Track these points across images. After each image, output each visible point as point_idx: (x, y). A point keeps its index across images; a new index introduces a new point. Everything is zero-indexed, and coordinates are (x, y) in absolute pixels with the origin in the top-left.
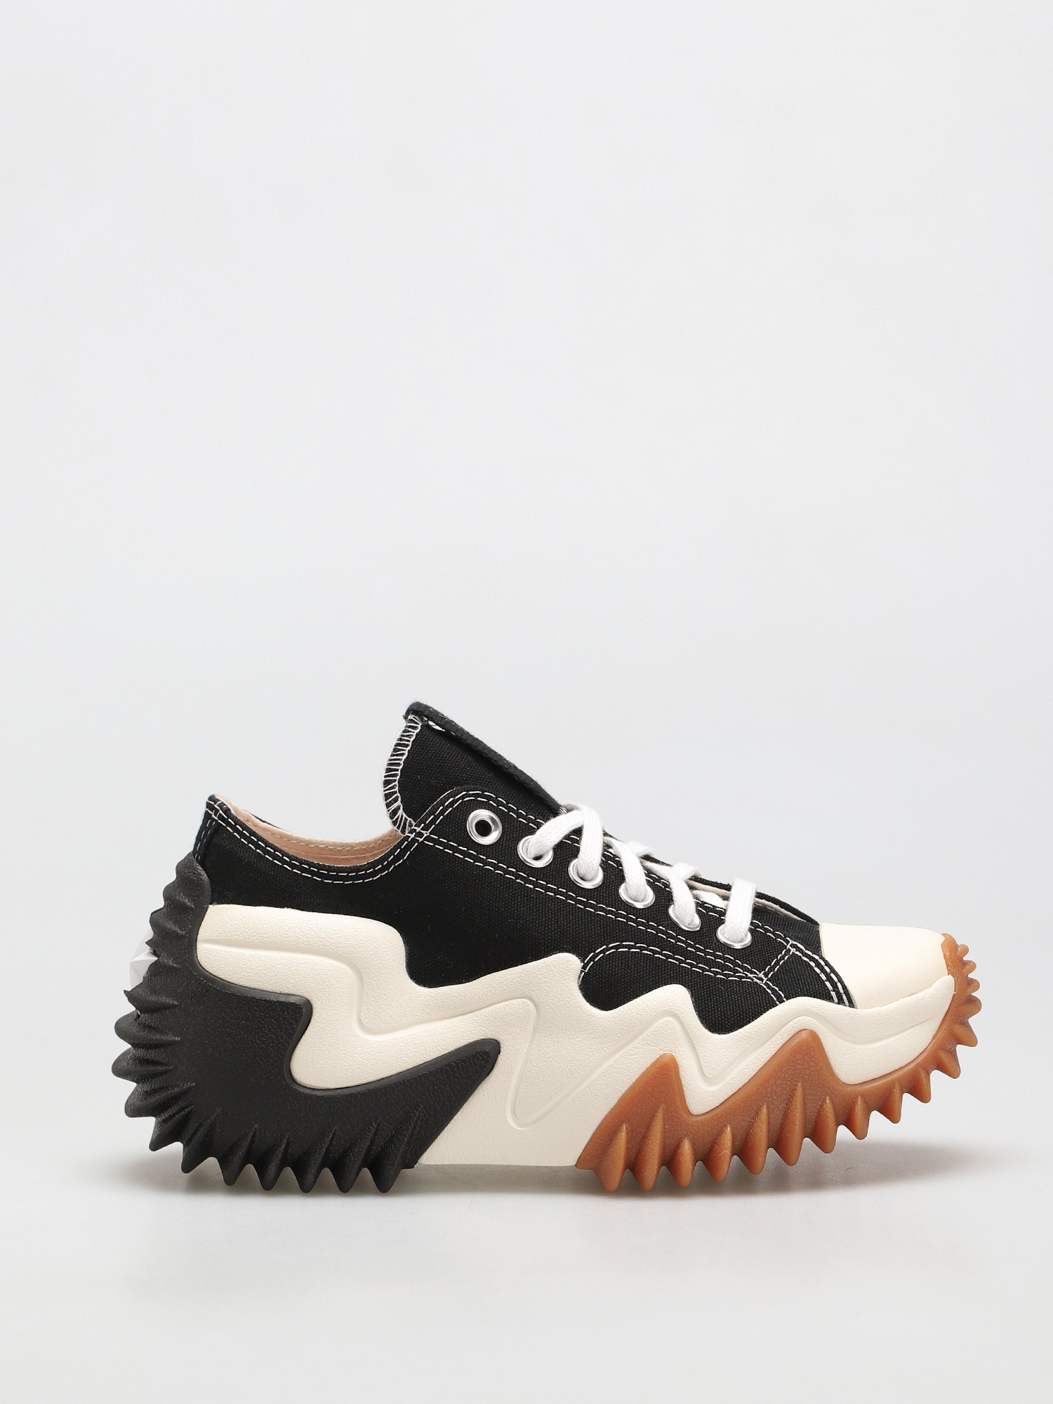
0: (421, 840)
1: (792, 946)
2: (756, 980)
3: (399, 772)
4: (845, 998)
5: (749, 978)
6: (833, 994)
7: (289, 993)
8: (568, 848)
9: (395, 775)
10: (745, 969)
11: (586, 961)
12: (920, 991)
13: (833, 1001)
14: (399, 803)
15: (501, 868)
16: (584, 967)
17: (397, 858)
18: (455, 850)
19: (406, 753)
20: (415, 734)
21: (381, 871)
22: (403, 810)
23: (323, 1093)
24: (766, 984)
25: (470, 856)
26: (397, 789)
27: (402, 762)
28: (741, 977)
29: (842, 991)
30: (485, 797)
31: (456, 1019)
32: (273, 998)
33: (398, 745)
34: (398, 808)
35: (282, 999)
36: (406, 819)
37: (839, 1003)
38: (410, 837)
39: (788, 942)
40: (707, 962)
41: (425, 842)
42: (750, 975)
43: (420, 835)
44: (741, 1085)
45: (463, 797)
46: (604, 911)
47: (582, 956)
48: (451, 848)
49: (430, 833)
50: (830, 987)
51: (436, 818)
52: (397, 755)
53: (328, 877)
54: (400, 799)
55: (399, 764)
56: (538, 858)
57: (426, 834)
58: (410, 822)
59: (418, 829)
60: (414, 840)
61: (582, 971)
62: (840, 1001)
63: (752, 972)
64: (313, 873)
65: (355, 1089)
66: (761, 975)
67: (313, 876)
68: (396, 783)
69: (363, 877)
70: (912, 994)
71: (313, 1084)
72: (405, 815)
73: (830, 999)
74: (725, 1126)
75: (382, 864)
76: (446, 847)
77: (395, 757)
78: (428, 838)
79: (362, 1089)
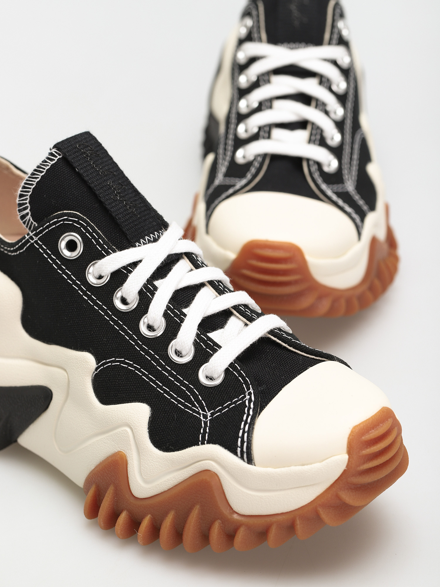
0: (32, 242)
1: (250, 394)
2: (202, 417)
3: (32, 190)
4: (245, 456)
5: (200, 414)
6: (239, 449)
8: (121, 276)
9: (28, 192)
10: (201, 405)
11: (99, 365)
13: (237, 455)
14: (28, 211)
15: (72, 279)
16: (97, 369)
17: (20, 248)
18: (49, 256)
19: (40, 177)
20: (50, 165)
21: (13, 251)
22: (31, 215)
25: (57, 263)
26: (28, 201)
27: (35, 183)
28: (194, 411)
29: (245, 450)
30: (79, 224)
33: (35, 170)
34: (27, 214)
36: (32, 222)
37: (241, 458)
38: (26, 238)
39: (248, 389)
40: (178, 392)
41: (35, 244)
42: (201, 412)
43: (32, 237)
44: (163, 491)
45: (64, 220)
46: (125, 332)
47: (98, 361)
48: (47, 254)
50: (239, 444)
51: (44, 230)
54: (29, 209)
55: (32, 185)
56: (98, 278)
57: (36, 239)
58: (34, 225)
60: (28, 241)
61: (95, 371)
63: (204, 410)
66: (209, 414)
68: (28, 197)
69: (7, 250)
70: (303, 465)
72: (31, 220)
73: (235, 453)
74: (147, 514)
75: (14, 247)
76: (44, 250)
77: (31, 179)
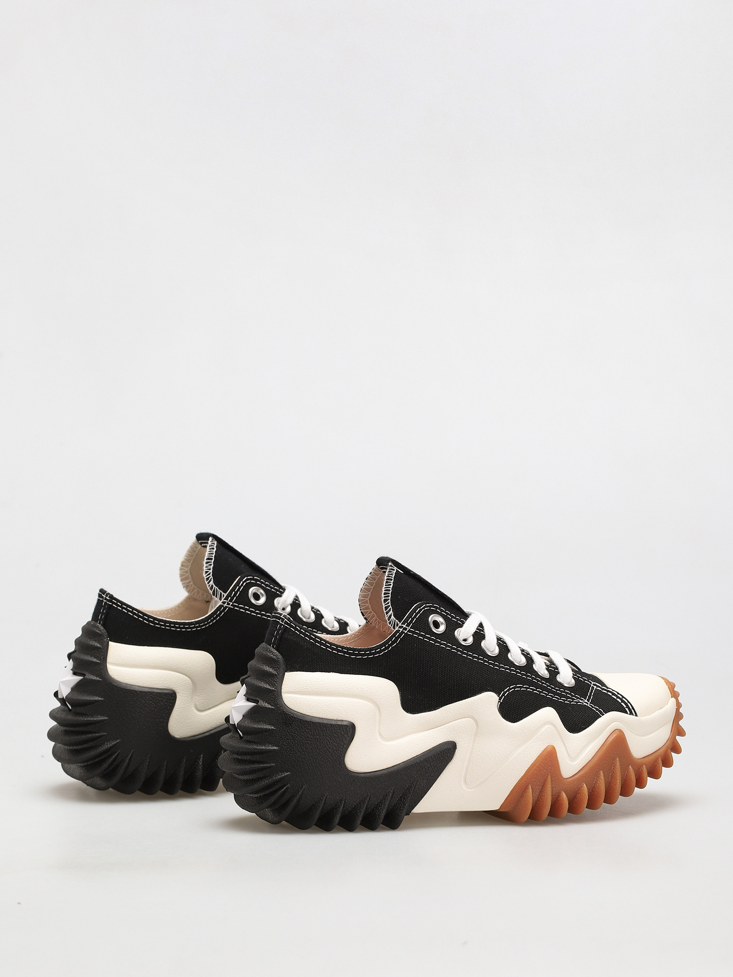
0: (406, 632)
1: (594, 685)
2: (585, 704)
3: (390, 595)
4: (632, 711)
5: (581, 702)
6: (627, 709)
7: (342, 719)
8: (479, 635)
9: (388, 596)
10: (577, 698)
11: (500, 696)
12: (664, 707)
13: (627, 713)
15: (449, 646)
16: (500, 699)
17: (393, 643)
18: (424, 637)
19: (392, 584)
21: (384, 650)
23: (364, 775)
24: (590, 705)
25: (433, 640)
26: (390, 604)
27: (391, 589)
28: (577, 702)
29: (631, 708)
30: (435, 607)
31: (431, 730)
32: (333, 723)
34: (391, 615)
35: (340, 723)
36: (395, 621)
37: (630, 714)
38: (400, 630)
39: (591, 683)
40: (558, 694)
41: (408, 633)
43: (405, 629)
44: (588, 761)
45: (424, 608)
46: (504, 668)
47: (498, 693)
48: (422, 636)
49: (410, 628)
50: (625, 706)
51: (413, 619)
52: (388, 585)
53: (353, 654)
54: (391, 610)
55: (389, 590)
56: (465, 640)
57: (408, 628)
58: (397, 623)
59: (404, 626)
60: (402, 632)
61: (499, 702)
62: (631, 713)
63: (581, 699)
64: (345, 653)
65: (381, 771)
66: (586, 701)
67: (344, 654)
68: (389, 601)
69: (374, 654)
70: (661, 709)
71: (357, 770)
72: (394, 619)
74: (583, 783)
75: (385, 646)
76: (419, 635)
78: (409, 631)
79: (385, 772)
